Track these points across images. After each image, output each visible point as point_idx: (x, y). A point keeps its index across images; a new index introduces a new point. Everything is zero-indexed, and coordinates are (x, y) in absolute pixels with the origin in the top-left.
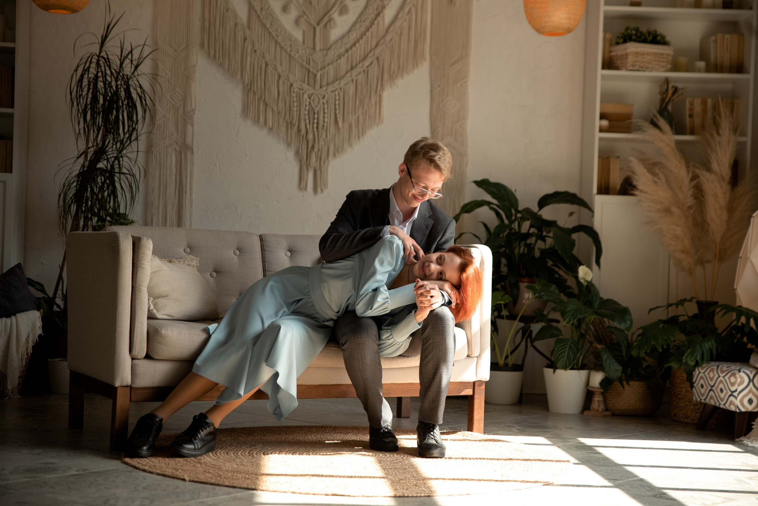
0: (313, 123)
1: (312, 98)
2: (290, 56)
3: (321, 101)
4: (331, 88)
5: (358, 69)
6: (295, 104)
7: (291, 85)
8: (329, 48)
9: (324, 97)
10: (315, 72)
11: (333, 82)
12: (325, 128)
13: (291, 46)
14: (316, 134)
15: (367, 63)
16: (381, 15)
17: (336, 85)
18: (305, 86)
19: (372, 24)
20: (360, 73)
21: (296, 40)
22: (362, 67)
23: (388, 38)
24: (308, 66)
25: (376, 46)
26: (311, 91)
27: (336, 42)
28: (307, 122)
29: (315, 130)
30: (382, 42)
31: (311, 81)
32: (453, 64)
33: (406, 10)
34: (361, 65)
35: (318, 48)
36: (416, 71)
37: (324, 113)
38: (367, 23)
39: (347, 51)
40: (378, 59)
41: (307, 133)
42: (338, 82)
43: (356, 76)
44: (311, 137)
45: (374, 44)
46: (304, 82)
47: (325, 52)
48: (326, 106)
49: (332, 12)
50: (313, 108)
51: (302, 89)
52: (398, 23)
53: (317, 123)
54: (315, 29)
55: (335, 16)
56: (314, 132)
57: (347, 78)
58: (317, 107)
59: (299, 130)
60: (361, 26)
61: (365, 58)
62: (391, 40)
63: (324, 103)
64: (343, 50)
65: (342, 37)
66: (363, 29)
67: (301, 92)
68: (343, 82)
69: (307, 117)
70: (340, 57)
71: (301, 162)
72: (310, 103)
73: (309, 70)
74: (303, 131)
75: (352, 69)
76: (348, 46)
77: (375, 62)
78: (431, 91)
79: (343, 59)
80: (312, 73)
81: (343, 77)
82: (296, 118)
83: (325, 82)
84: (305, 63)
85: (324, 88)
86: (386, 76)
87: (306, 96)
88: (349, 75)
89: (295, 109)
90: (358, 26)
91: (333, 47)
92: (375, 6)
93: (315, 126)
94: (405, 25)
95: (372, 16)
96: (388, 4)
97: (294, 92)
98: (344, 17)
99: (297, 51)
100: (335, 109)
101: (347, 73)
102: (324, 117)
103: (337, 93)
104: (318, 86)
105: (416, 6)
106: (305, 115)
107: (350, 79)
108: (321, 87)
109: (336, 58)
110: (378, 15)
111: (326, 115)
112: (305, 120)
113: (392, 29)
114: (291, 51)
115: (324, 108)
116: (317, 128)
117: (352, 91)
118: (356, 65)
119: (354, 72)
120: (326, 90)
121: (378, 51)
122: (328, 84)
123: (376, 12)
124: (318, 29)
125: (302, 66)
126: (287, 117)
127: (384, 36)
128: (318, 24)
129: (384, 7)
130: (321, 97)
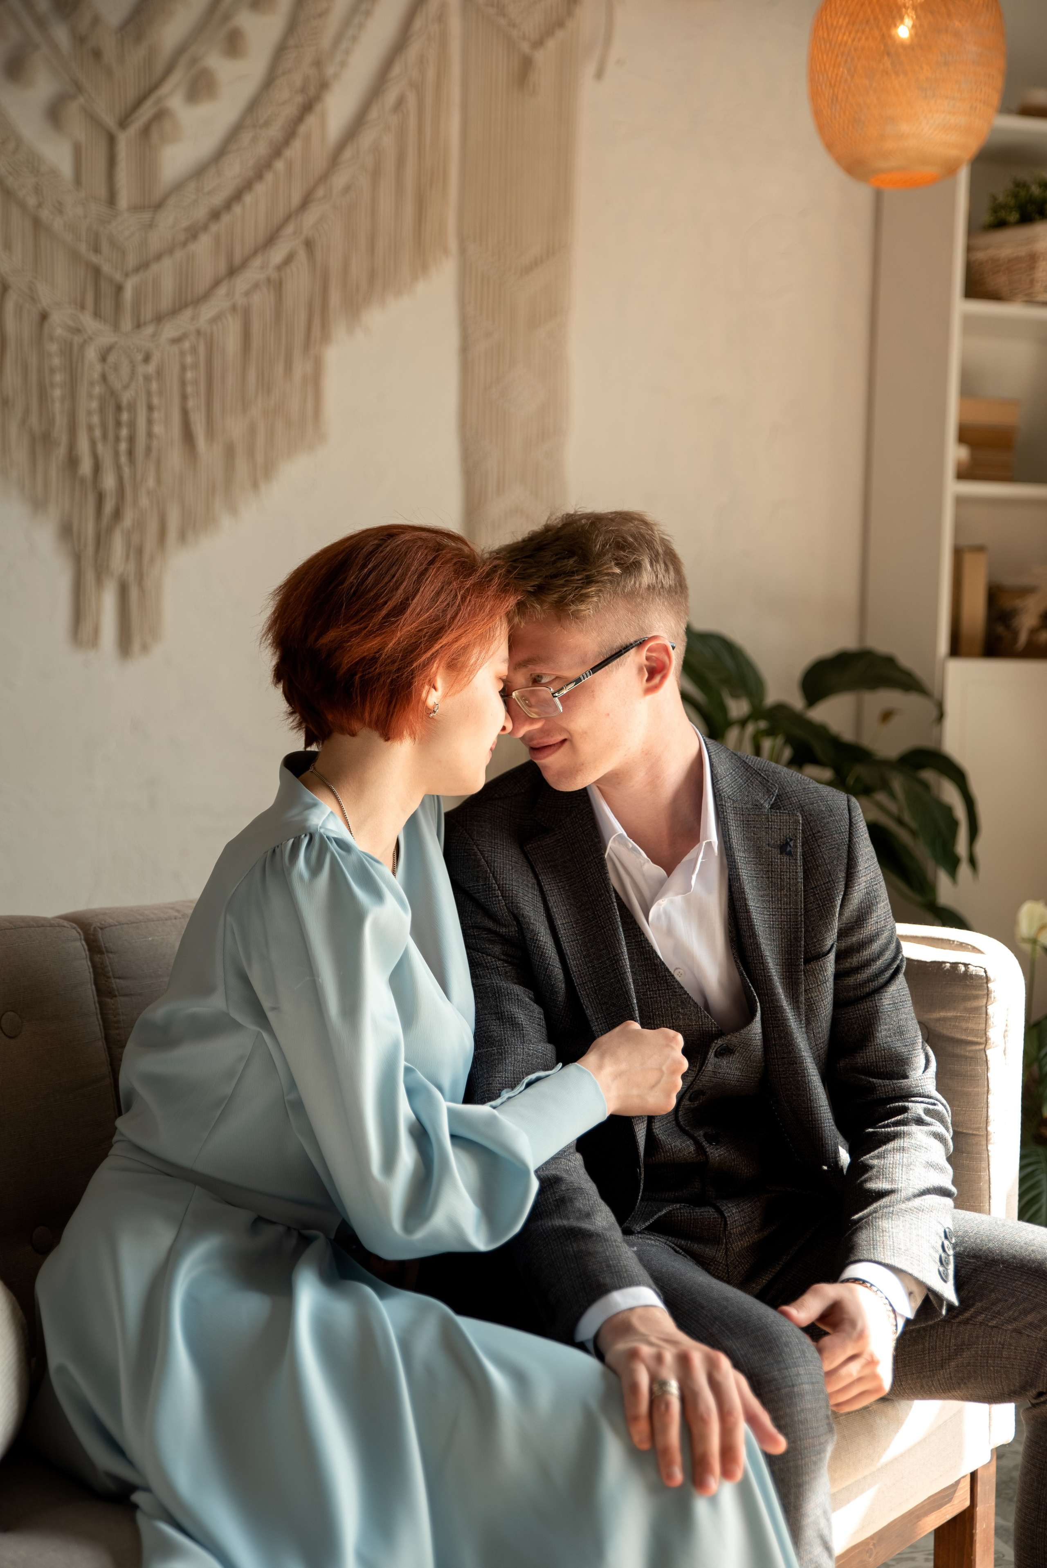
0: (117, 439)
1: (112, 359)
2: (36, 223)
3: (141, 370)
4: (169, 331)
5: (252, 274)
6: (58, 378)
7: (44, 317)
8: (159, 206)
9: (147, 359)
10: (118, 277)
11: (175, 311)
12: (154, 453)
13: (37, 190)
14: (126, 471)
15: (277, 255)
16: (318, 108)
17: (183, 322)
18: (88, 321)
19: (290, 135)
20: (256, 286)
21: (54, 172)
22: (262, 268)
23: (339, 180)
24: (94, 259)
25: (305, 203)
26: (107, 337)
27: (178, 187)
28: (98, 433)
29: (123, 459)
30: (320, 192)
31: (107, 305)
32: (527, 270)
33: (390, 97)
34: (257, 262)
35: (123, 201)
36: (421, 287)
37: (150, 408)
38: (275, 132)
39: (215, 215)
40: (309, 244)
41: (97, 468)
42: (188, 313)
43: (247, 294)
44: (109, 481)
45: (296, 199)
46: (83, 307)
47: (146, 216)
48: (154, 386)
49: (165, 89)
50: (113, 393)
51: (78, 331)
52: (367, 139)
53: (131, 439)
54: (112, 140)
55: (176, 103)
56: (118, 468)
57: (218, 303)
58: (126, 387)
59: (73, 461)
60: (254, 140)
61: (271, 240)
62: (347, 189)
63: (147, 378)
64: (201, 213)
65: (199, 172)
66: (262, 149)
67: (77, 340)
68: (207, 312)
69: (96, 419)
70: (193, 233)
71: (77, 558)
72: (104, 378)
73: (97, 272)
74: (86, 467)
75: (232, 272)
76: (218, 200)
77: (302, 255)
78: (465, 349)
79: (203, 245)
80: (111, 280)
81: (206, 296)
82: (60, 421)
83: (148, 312)
84: (83, 248)
85: (149, 330)
86: (335, 298)
87: (91, 354)
88: (222, 290)
89: (57, 393)
90: (246, 137)
91: (172, 201)
92: (297, 79)
93: (123, 446)
94: (389, 142)
95: (289, 111)
96: (336, 76)
97: (51, 339)
98: (204, 110)
99: (59, 209)
100: (184, 397)
101: (217, 283)
102: (150, 422)
103: (187, 345)
104: (127, 324)
105: (418, 87)
106: (89, 413)
107: (227, 304)
108: (138, 326)
109: (182, 237)
110: (307, 108)
111: (156, 415)
112: (90, 428)
113: (348, 154)
114: (40, 205)
115: (149, 394)
116: (131, 453)
117: (231, 342)
118: (245, 263)
119: (242, 283)
120: (154, 335)
121: (310, 218)
122: (159, 319)
123: (299, 99)
124: (124, 140)
125: (75, 256)
126: (34, 420)
127: (325, 177)
128: (123, 124)
129: (324, 86)
130: (140, 357)
